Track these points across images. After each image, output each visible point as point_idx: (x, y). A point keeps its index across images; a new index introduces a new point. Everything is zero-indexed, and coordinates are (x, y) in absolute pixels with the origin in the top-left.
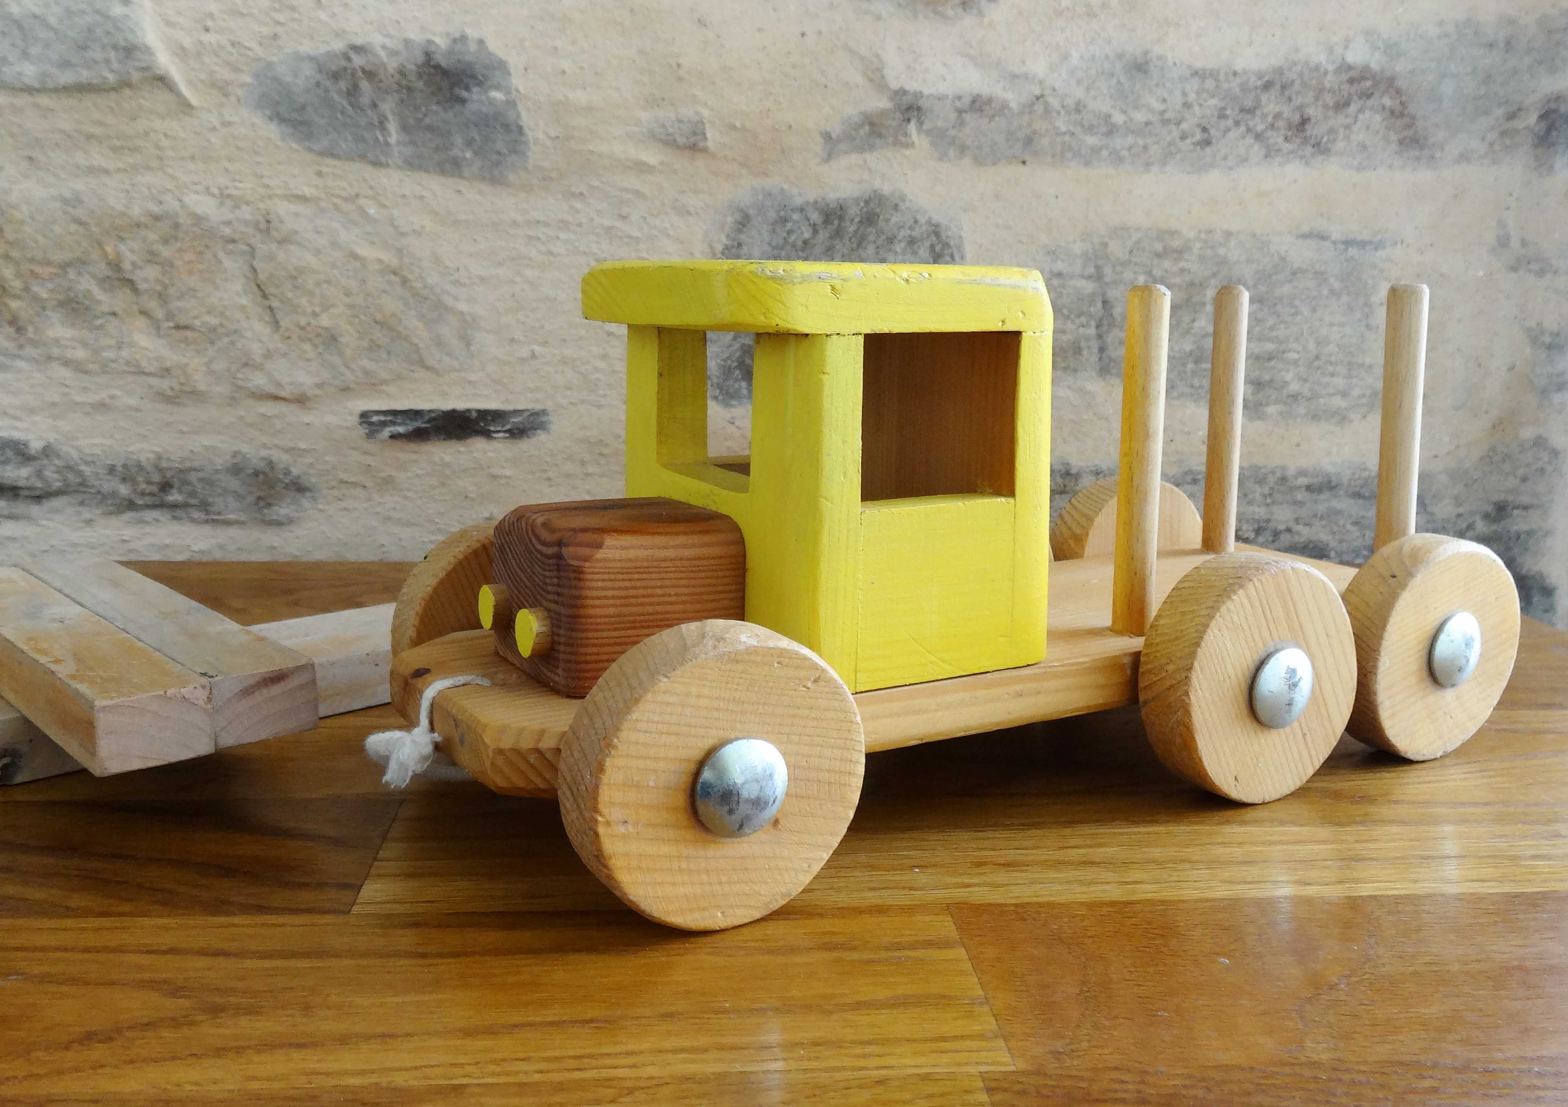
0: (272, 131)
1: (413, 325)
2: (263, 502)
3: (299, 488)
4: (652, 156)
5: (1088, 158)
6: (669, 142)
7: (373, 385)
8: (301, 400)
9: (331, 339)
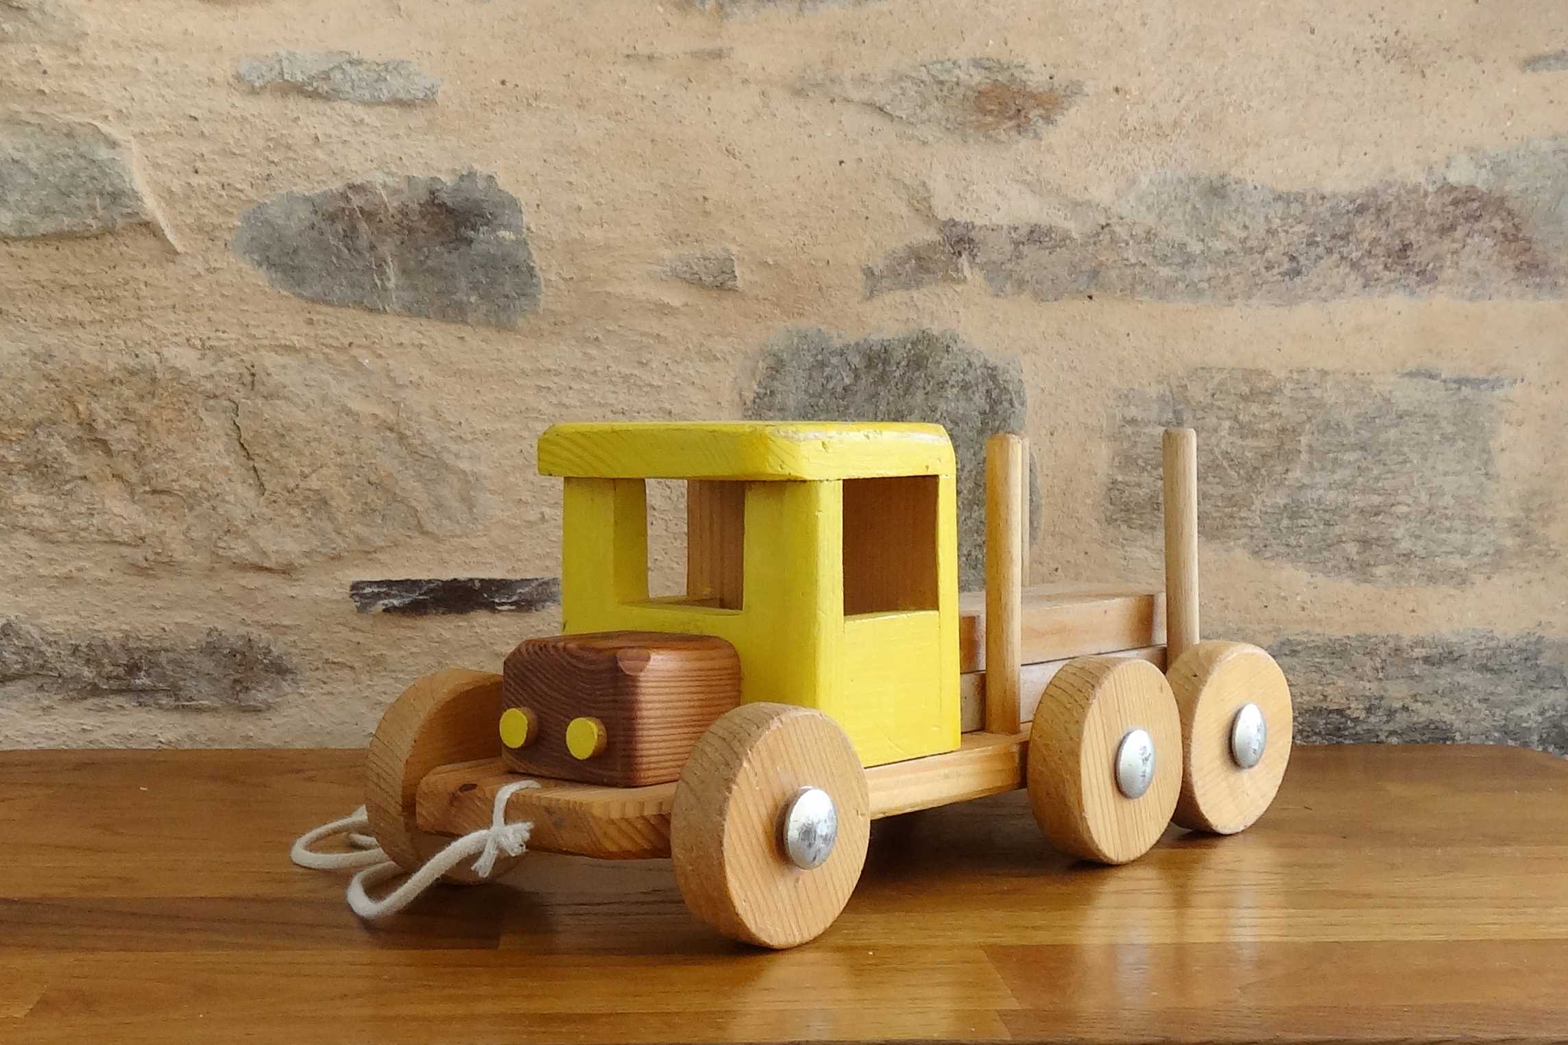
0: (260, 277)
1: (411, 486)
2: (240, 686)
3: (280, 670)
4: (674, 297)
5: (1164, 290)
6: (696, 282)
7: (368, 553)
8: (287, 571)
9: (322, 502)
